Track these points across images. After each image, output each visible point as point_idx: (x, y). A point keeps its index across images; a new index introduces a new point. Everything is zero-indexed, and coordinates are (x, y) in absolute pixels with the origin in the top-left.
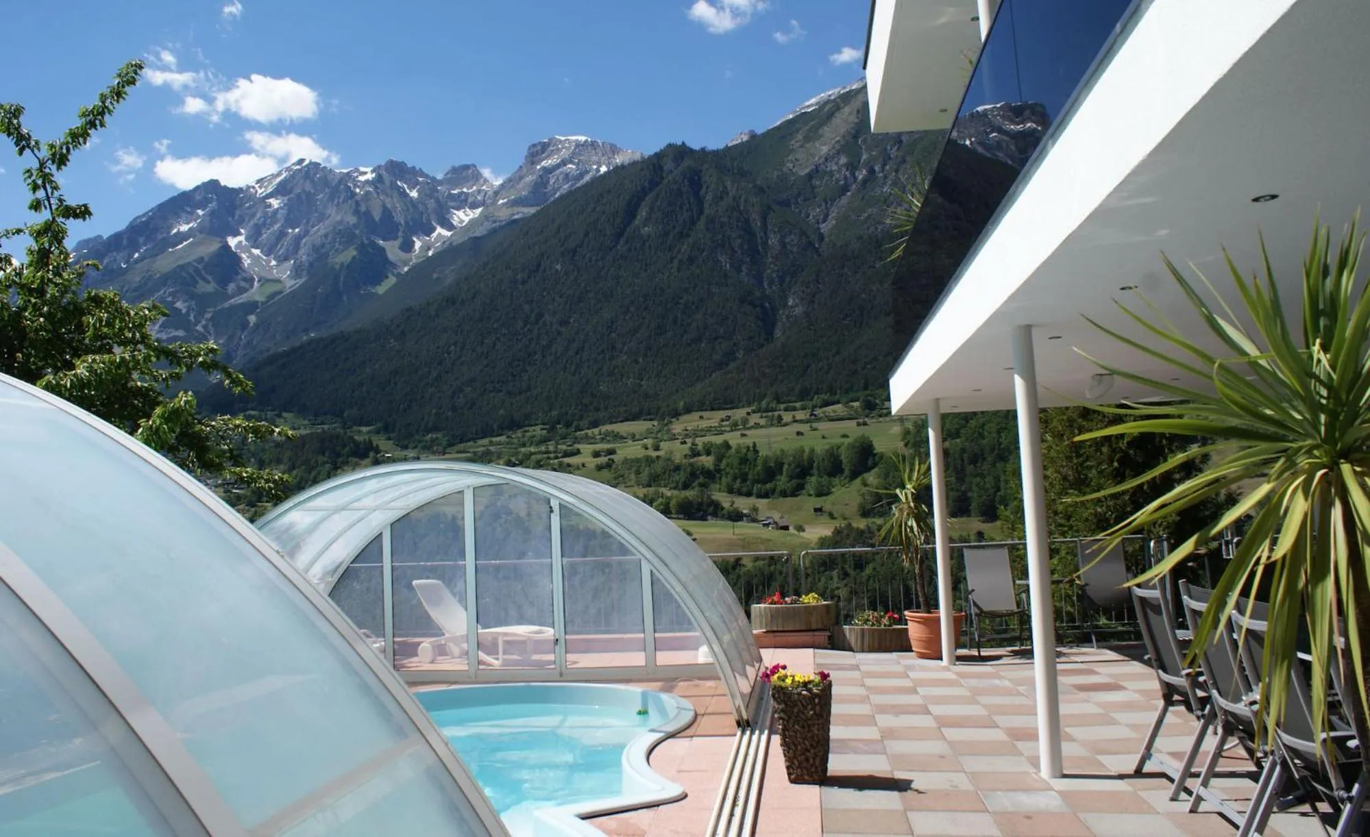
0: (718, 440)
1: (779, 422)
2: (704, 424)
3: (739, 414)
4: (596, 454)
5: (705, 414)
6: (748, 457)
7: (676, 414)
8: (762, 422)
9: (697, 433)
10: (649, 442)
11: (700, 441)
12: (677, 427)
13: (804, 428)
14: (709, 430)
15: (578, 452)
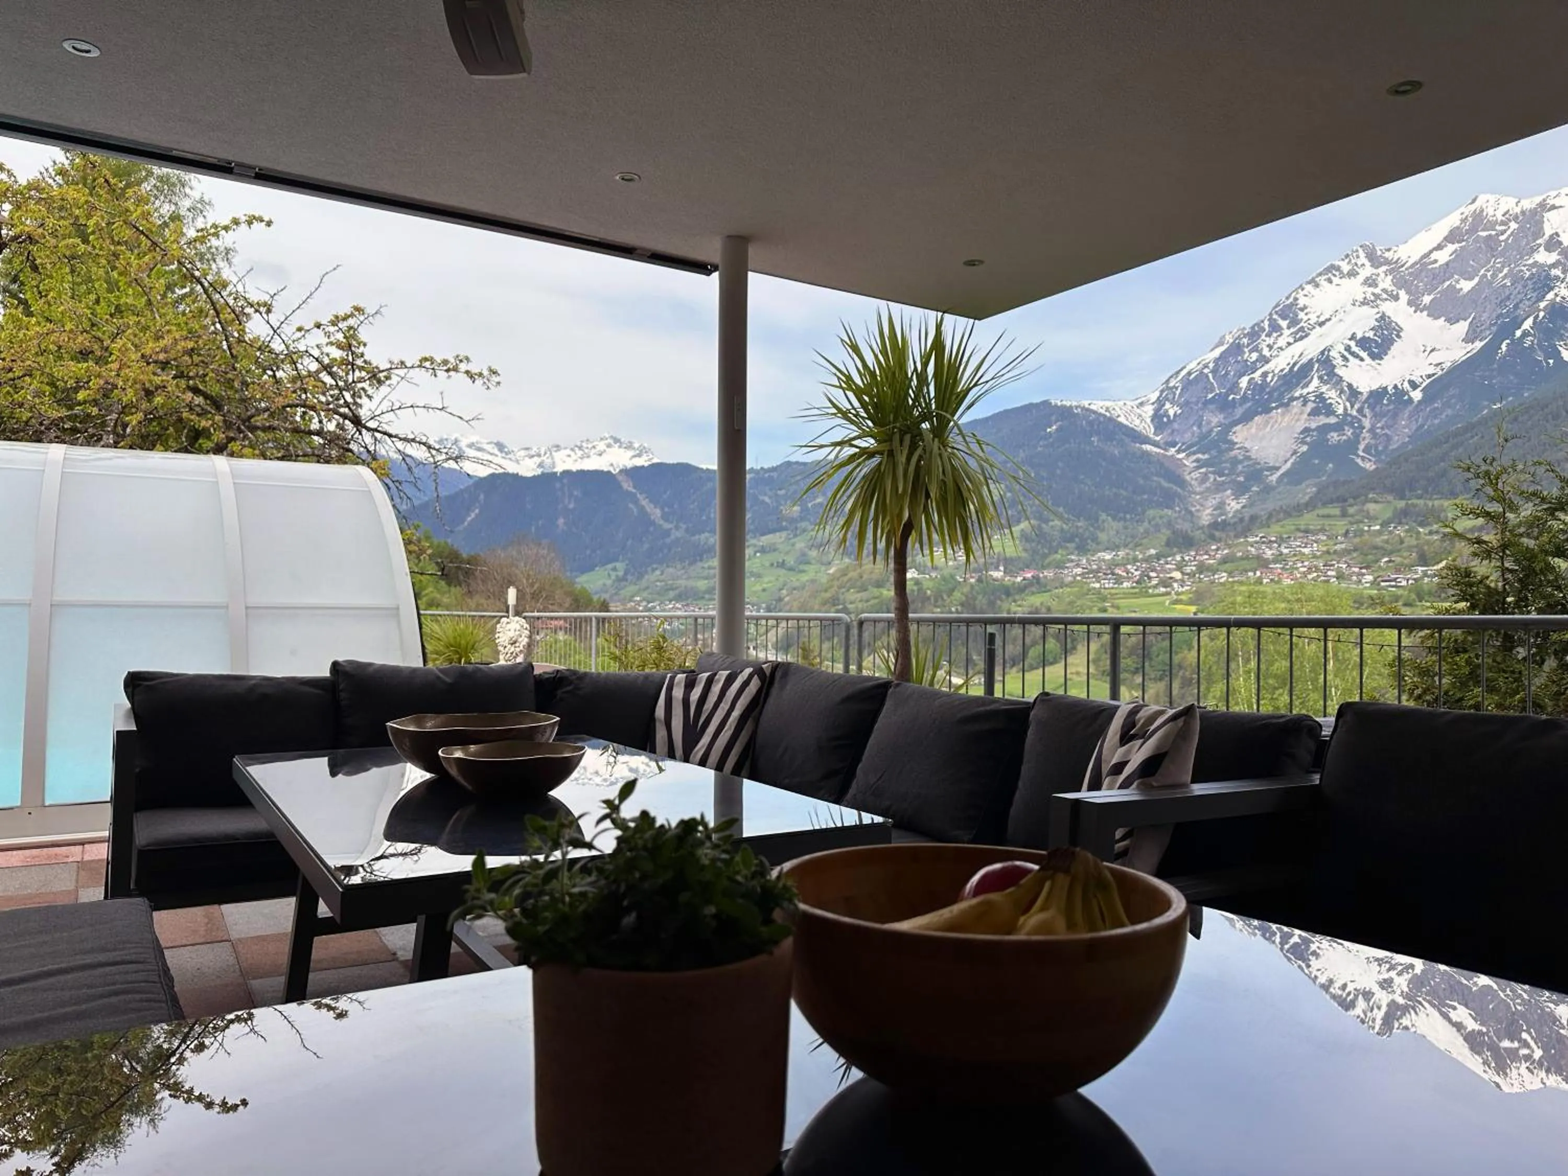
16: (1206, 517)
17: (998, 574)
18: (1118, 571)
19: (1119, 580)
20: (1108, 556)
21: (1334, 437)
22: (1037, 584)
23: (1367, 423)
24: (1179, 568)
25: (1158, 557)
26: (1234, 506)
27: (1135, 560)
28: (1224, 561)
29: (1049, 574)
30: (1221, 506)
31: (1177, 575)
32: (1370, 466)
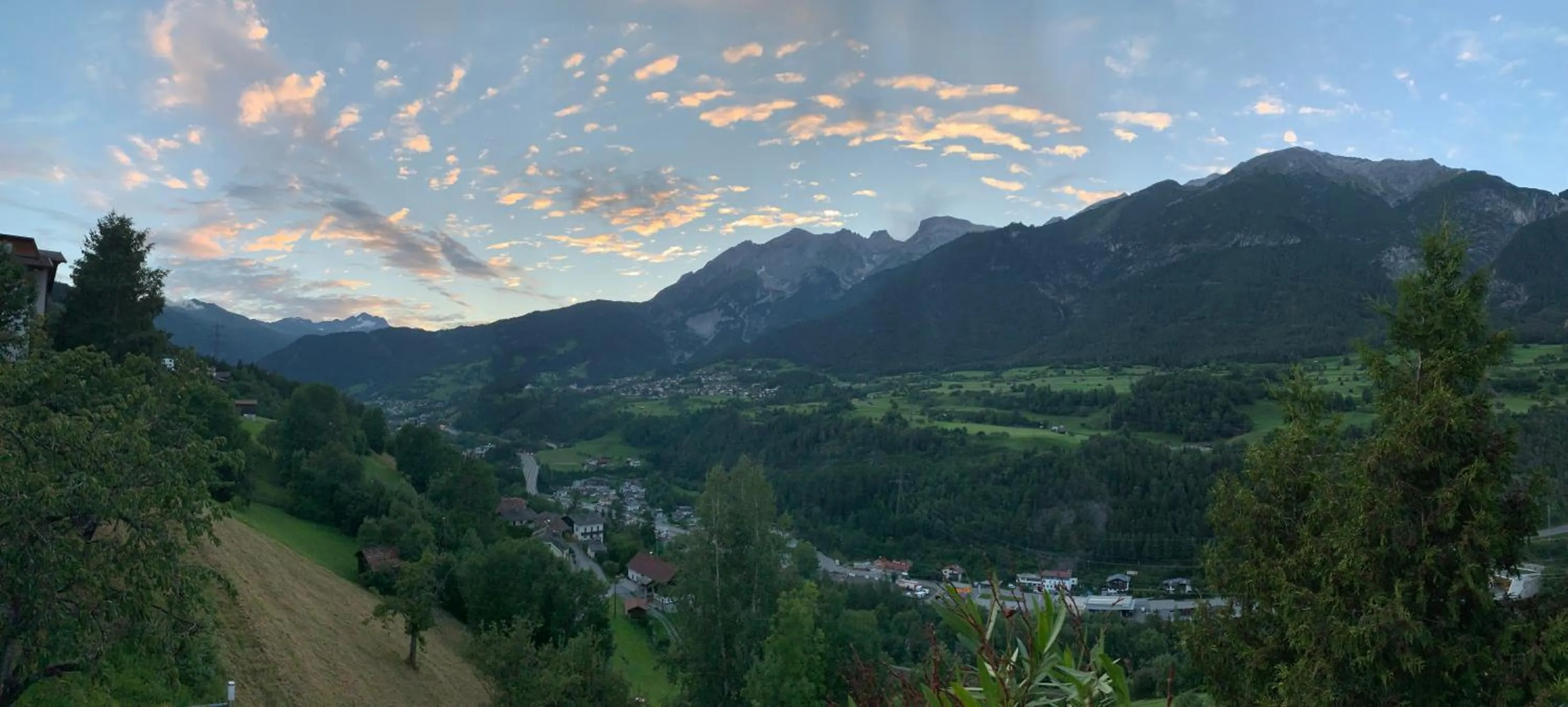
0: (1028, 383)
1: (1063, 374)
2: (1022, 374)
3: (1040, 369)
4: (951, 387)
5: (1023, 369)
6: (1045, 393)
7: (1007, 368)
8: (1054, 374)
9: (1019, 378)
10: (988, 382)
11: (1018, 384)
12: (1006, 375)
13: (1078, 379)
14: (1025, 378)
15: (941, 385)
16: (674, 362)
17: (574, 387)
18: (634, 387)
19: (634, 392)
20: (629, 379)
21: (732, 327)
22: (595, 394)
23: (746, 321)
24: (663, 386)
25: (652, 380)
26: (688, 356)
27: (642, 381)
28: (683, 383)
29: (600, 387)
30: (682, 357)
31: (661, 390)
32: (748, 341)
